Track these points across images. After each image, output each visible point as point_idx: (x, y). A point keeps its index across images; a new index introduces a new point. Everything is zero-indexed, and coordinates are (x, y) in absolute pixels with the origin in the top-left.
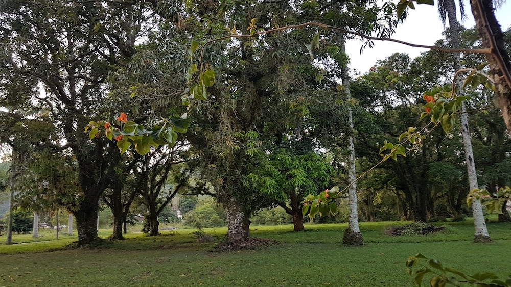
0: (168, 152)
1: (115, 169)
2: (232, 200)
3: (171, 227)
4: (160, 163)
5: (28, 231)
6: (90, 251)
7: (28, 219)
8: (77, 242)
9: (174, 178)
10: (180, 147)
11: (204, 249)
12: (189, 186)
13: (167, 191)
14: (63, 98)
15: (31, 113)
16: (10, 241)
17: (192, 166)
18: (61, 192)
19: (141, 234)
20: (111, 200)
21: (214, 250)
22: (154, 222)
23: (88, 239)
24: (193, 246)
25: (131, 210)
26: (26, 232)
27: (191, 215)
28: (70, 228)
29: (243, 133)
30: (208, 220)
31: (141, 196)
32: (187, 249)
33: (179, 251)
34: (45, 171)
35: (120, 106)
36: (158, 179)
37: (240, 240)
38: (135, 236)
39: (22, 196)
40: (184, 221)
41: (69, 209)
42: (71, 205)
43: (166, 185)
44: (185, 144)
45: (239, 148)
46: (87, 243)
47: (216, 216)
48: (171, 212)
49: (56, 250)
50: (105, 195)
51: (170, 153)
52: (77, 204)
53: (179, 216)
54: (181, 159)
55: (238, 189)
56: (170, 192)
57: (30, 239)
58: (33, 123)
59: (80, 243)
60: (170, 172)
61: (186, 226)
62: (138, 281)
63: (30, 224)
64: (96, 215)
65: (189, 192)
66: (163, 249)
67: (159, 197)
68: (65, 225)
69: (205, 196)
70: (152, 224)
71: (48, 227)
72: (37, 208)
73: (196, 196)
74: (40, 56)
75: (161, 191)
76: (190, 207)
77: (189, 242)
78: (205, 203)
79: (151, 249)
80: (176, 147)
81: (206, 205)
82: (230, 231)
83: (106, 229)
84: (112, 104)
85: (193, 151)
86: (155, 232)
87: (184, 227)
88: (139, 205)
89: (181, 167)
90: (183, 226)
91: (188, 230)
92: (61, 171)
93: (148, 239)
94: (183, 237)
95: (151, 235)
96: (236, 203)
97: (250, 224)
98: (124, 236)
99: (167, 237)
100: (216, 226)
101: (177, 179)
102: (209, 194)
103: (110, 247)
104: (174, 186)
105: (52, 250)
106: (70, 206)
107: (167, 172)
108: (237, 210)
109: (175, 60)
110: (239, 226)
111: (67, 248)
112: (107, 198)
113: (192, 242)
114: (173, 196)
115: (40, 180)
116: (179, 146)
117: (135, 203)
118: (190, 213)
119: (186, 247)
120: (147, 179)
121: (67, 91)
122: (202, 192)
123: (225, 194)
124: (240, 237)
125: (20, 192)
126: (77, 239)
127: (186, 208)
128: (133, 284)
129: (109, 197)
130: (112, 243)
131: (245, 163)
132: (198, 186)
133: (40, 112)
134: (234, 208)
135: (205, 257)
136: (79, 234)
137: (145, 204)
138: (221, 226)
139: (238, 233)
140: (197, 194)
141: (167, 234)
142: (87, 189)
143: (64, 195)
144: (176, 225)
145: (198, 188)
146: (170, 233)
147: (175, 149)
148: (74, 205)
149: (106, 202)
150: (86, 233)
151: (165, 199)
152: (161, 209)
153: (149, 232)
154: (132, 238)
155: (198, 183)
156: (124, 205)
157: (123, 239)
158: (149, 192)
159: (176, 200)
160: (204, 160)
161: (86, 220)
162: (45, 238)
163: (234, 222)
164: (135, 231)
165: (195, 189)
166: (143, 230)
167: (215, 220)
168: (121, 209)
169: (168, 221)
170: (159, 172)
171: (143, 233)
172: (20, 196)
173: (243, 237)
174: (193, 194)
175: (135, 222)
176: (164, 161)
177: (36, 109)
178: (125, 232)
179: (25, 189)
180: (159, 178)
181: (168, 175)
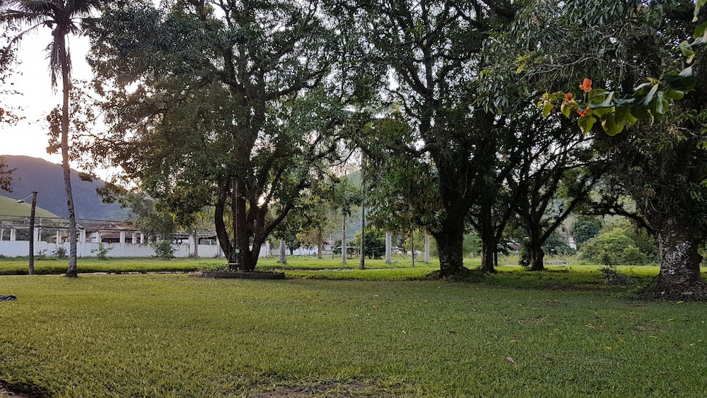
0: (557, 152)
1: (485, 177)
2: (670, 222)
3: (560, 261)
4: (546, 168)
5: (379, 256)
6: (456, 284)
7: (379, 241)
8: (438, 271)
9: (567, 189)
10: (577, 143)
11: (619, 294)
12: (590, 202)
13: (557, 209)
14: (418, 86)
15: (379, 111)
16: (363, 267)
17: (596, 171)
18: (419, 208)
19: (519, 267)
20: (479, 220)
21: (636, 296)
22: (536, 251)
23: (452, 269)
24: (599, 289)
25: (504, 234)
26: (377, 256)
27: (591, 244)
28: (427, 254)
29: (693, 113)
30: (619, 252)
31: (517, 216)
32: (591, 292)
33: (579, 294)
34: (401, 182)
35: (502, 87)
36: (542, 191)
37: (682, 284)
38: (510, 270)
39: (376, 213)
40: (579, 254)
41: (429, 230)
42: (431, 225)
43: (554, 200)
44: (585, 138)
45: (686, 139)
46: (451, 273)
47: (633, 248)
48: (560, 239)
49: (415, 279)
50: (471, 213)
51: (561, 154)
52: (438, 223)
53: (573, 246)
54: (578, 162)
55: (681, 205)
56: (561, 210)
57: (383, 265)
58: (385, 122)
59: (443, 273)
60: (560, 181)
61: (584, 261)
62: (527, 325)
63: (381, 247)
64: (461, 239)
65: (591, 210)
66: (554, 290)
67: (544, 217)
68: (420, 250)
69: (617, 217)
70: (534, 253)
71: (400, 252)
72: (393, 228)
73: (601, 216)
74: (389, 35)
75: (548, 208)
76: (589, 234)
77: (593, 283)
78: (615, 227)
79: (536, 288)
80: (571, 144)
81: (616, 230)
82: (664, 270)
83: (470, 258)
84: (490, 86)
85: (597, 149)
86: (539, 266)
87: (581, 262)
88: (516, 227)
89: (578, 173)
90: (579, 260)
91: (588, 266)
92: (419, 182)
93: (529, 275)
94: (582, 275)
95: (533, 269)
96: (675, 227)
97: (701, 261)
98: (495, 268)
99: (556, 274)
100: (633, 262)
101: (571, 192)
102: (624, 213)
103: (479, 281)
104: (567, 202)
105: (411, 279)
106: (429, 226)
107: (556, 182)
108: (678, 238)
109: (584, 7)
110: (681, 263)
111: (428, 277)
112: (473, 217)
113: (598, 283)
114: (565, 216)
115: (395, 194)
116: (575, 142)
117: (509, 225)
118: (591, 242)
119: (589, 289)
120: (526, 192)
121: (422, 78)
122: (612, 210)
123: (658, 213)
124: (682, 281)
125: (373, 208)
126: (439, 269)
127: (583, 234)
128: (520, 329)
129: (476, 215)
130: (483, 276)
131: (695, 163)
132: (605, 202)
133: (390, 108)
134: (673, 235)
135: (622, 305)
136: (440, 261)
137: (524, 227)
138: (642, 263)
139: (680, 274)
140: (603, 214)
141: (556, 269)
142: (449, 204)
143: (423, 212)
144: (568, 259)
145: (605, 204)
146: (560, 269)
147: (568, 147)
148: (435, 225)
149: (472, 222)
150: (449, 260)
151: (553, 221)
152: (547, 234)
153: (530, 266)
154: (507, 272)
155: (605, 198)
156: (496, 227)
157: (495, 272)
158: (530, 210)
159: (569, 222)
160: (621, 161)
161: (450, 245)
162: (399, 265)
163: (672, 257)
164: (510, 263)
165: (600, 206)
166: (522, 263)
167: (632, 253)
168: (492, 233)
169: (555, 252)
170: (544, 181)
171: (520, 266)
172: (374, 213)
173: (687, 280)
174: (597, 213)
175: (509, 251)
176: (552, 165)
177: (386, 105)
178: (496, 264)
179: (379, 204)
180: (545, 190)
181: (557, 185)
